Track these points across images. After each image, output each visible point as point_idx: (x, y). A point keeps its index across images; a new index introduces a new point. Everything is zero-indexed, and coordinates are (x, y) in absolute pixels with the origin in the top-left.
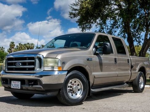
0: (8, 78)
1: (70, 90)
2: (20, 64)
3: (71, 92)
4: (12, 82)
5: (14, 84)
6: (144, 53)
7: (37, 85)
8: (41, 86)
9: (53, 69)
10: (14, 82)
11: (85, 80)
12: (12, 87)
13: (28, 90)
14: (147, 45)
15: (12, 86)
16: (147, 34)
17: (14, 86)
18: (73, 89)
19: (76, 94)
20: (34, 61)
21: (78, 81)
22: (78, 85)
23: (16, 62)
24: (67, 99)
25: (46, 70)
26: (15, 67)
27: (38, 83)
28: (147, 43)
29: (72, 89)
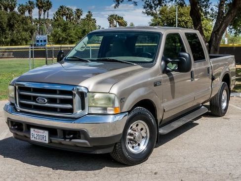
0: (24, 122)
1: (130, 140)
2: (45, 101)
3: (131, 143)
4: (32, 130)
5: (35, 133)
6: (218, 37)
7: (79, 138)
8: (87, 141)
9: (105, 111)
10: (36, 130)
11: (152, 121)
12: (32, 139)
13: (60, 143)
14: (224, 25)
15: (31, 136)
16: (222, 3)
17: (35, 136)
18: (134, 138)
19: (139, 145)
20: (71, 97)
21: (142, 124)
22: (142, 129)
23: (37, 97)
24: (126, 156)
25: (93, 112)
26: (34, 103)
27: (82, 136)
28: (225, 21)
29: (132, 138)
